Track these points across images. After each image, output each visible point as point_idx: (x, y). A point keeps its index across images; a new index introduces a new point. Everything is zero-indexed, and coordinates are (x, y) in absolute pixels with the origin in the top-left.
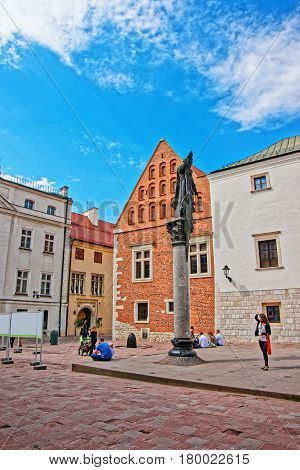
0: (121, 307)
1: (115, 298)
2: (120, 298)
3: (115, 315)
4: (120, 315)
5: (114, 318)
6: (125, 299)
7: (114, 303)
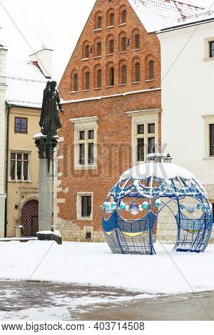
0: (62, 201)
1: (56, 190)
2: (61, 189)
3: (56, 211)
4: (61, 210)
5: (55, 215)
6: (67, 190)
7: (55, 195)
